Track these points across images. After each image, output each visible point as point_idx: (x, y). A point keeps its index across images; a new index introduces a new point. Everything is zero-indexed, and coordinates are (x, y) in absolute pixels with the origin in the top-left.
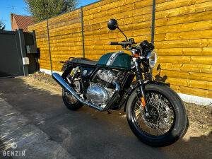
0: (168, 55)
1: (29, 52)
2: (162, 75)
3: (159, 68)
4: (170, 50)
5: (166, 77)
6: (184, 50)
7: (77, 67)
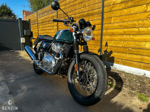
0: (113, 34)
1: (25, 34)
2: (109, 51)
3: (106, 45)
4: (115, 31)
5: (111, 52)
6: (125, 30)
7: (41, 42)
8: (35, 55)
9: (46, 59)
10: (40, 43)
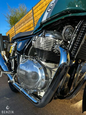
1: (5, 48)
7: (16, 42)
8: (7, 64)
9: (23, 68)
10: (14, 45)
